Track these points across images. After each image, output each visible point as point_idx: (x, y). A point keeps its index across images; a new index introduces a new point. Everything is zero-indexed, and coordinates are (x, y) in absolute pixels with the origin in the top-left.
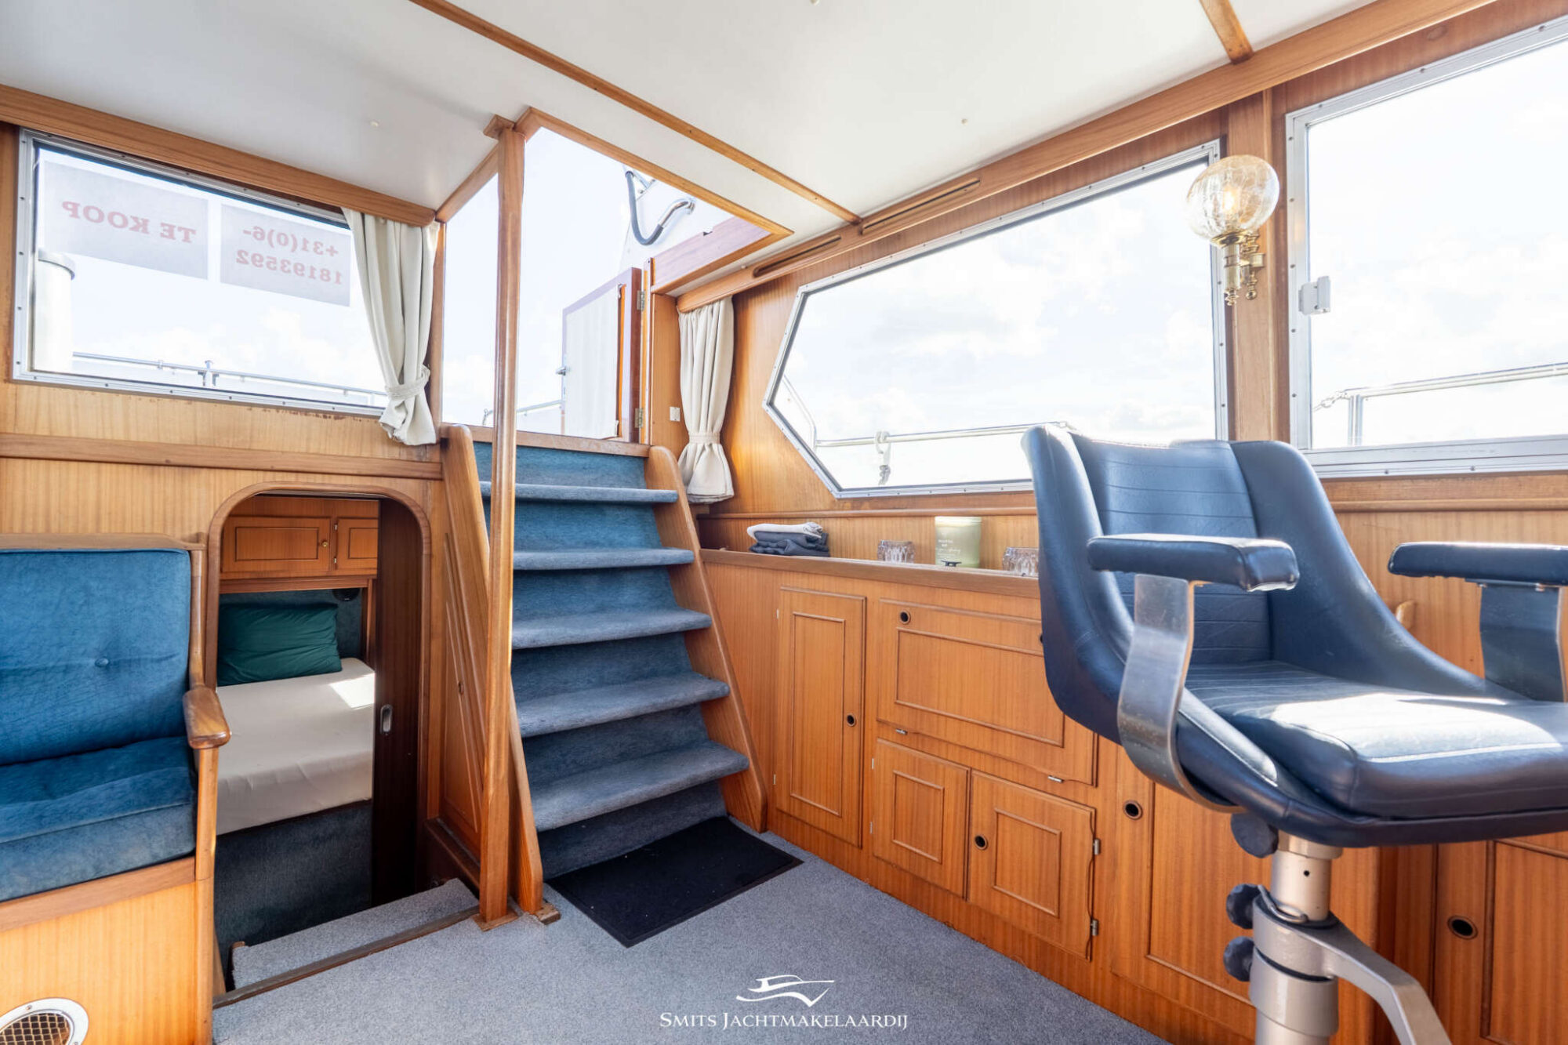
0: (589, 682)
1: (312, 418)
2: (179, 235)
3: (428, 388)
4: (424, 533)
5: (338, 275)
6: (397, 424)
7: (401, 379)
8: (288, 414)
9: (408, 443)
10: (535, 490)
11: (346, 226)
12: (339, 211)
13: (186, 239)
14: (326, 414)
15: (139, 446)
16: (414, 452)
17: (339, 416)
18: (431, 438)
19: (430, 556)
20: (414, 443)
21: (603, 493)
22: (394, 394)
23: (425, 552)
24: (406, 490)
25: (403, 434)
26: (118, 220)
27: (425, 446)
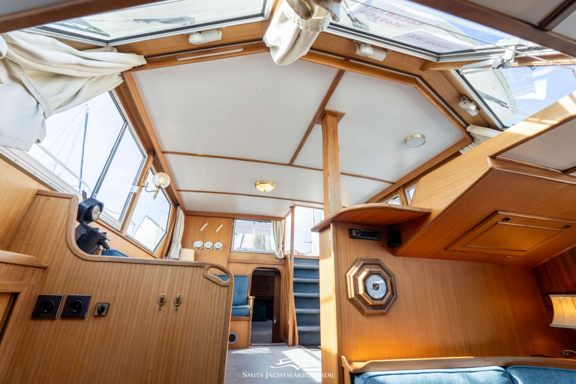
0: (311, 307)
1: (265, 255)
2: (250, 228)
3: (282, 248)
4: (282, 276)
5: (270, 231)
6: (277, 255)
7: (278, 247)
8: (262, 254)
9: (279, 258)
10: (300, 266)
11: (271, 222)
12: (270, 221)
13: (251, 229)
14: (267, 254)
15: (243, 260)
16: (280, 260)
17: (269, 254)
18: (283, 257)
19: (283, 280)
20: (280, 258)
21: (314, 267)
22: (277, 250)
23: (282, 279)
24: (279, 267)
25: (278, 257)
26: (243, 227)
27: (282, 259)
